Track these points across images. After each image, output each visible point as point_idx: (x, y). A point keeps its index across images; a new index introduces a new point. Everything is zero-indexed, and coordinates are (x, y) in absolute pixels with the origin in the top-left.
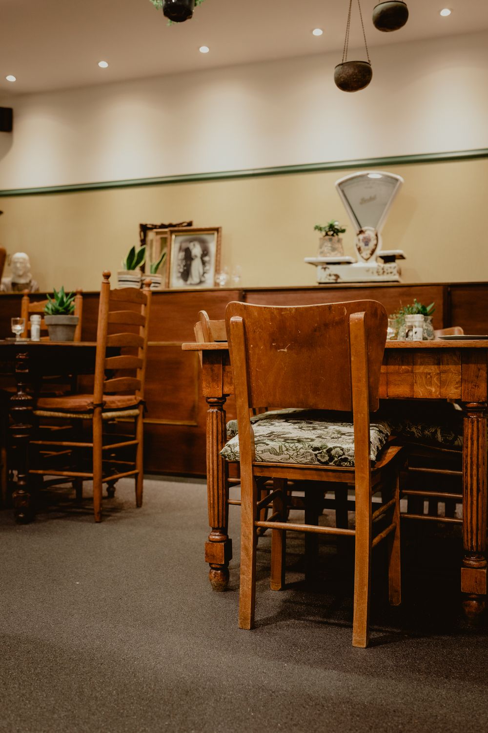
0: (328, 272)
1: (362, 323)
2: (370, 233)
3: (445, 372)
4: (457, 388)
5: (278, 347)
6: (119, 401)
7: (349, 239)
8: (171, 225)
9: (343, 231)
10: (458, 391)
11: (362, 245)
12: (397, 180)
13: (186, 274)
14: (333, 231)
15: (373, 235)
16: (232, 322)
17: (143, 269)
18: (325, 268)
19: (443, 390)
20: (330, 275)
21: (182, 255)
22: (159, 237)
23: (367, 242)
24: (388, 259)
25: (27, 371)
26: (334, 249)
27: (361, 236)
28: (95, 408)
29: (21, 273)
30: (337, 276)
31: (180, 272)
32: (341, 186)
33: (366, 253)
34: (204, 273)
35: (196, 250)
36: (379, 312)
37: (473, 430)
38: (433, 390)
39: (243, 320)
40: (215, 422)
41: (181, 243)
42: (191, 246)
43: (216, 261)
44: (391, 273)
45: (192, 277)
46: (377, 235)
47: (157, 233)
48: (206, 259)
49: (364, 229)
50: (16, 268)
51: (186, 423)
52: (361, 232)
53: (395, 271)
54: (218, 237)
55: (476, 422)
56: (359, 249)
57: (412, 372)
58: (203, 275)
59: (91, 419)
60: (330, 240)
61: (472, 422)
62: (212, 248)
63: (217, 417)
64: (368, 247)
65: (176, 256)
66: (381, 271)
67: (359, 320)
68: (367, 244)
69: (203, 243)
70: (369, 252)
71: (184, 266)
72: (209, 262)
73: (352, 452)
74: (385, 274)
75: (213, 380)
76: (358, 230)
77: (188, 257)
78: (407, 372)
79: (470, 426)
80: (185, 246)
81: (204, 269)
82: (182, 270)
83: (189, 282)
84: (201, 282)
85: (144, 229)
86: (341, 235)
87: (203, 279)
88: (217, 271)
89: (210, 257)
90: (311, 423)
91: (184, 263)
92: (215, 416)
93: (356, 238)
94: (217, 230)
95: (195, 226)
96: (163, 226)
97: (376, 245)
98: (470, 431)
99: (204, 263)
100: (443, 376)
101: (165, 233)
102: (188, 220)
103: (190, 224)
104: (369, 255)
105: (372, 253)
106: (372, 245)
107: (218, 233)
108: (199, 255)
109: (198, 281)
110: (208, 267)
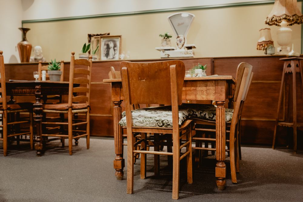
0: (165, 53)
1: (175, 69)
2: (182, 37)
3: (209, 89)
4: (213, 96)
5: (141, 79)
6: (79, 106)
7: (173, 40)
8: (101, 35)
9: (171, 37)
10: (214, 97)
11: (178, 42)
12: (192, 16)
13: (107, 55)
14: (167, 37)
16: (123, 69)
17: (89, 53)
18: (164, 52)
19: (208, 97)
21: (106, 47)
22: (96, 39)
23: (180, 41)
24: (189, 48)
25: (40, 93)
26: (167, 44)
27: (178, 39)
28: (69, 108)
29: (38, 54)
30: (169, 55)
32: (170, 19)
33: (180, 46)
34: (115, 54)
35: (111, 45)
36: (182, 65)
37: (220, 113)
38: (204, 97)
39: (127, 69)
40: (117, 111)
41: (105, 42)
42: (109, 43)
43: (120, 49)
44: (190, 54)
45: (110, 56)
46: (184, 39)
47: (95, 38)
48: (116, 48)
49: (179, 36)
50: (36, 53)
51: (108, 115)
52: (178, 37)
53: (192, 53)
54: (120, 40)
55: (221, 109)
56: (177, 44)
57: (196, 90)
58: (114, 55)
59: (67, 113)
60: (166, 40)
61: (219, 109)
62: (118, 44)
63: (118, 109)
64: (181, 43)
65: (103, 48)
66: (186, 53)
67: (174, 68)
69: (114, 42)
70: (182, 45)
71: (106, 51)
72: (117, 50)
73: (172, 122)
74: (188, 54)
75: (116, 94)
76: (177, 36)
77: (108, 48)
78: (194, 90)
79: (219, 111)
80: (107, 43)
82: (105, 53)
83: (108, 58)
84: (113, 58)
85: (90, 36)
86: (170, 38)
87: (114, 57)
88: (120, 53)
90: (156, 111)
91: (106, 50)
92: (117, 109)
93: (176, 40)
94: (120, 36)
95: (111, 35)
96: (98, 35)
97: (184, 42)
98: (219, 113)
99: (114, 50)
100: (208, 91)
101: (99, 38)
102: (108, 33)
103: (109, 34)
104: (181, 47)
105: (183, 46)
106: (182, 42)
107: (120, 38)
108: (113, 47)
109: (112, 57)
110: (116, 52)
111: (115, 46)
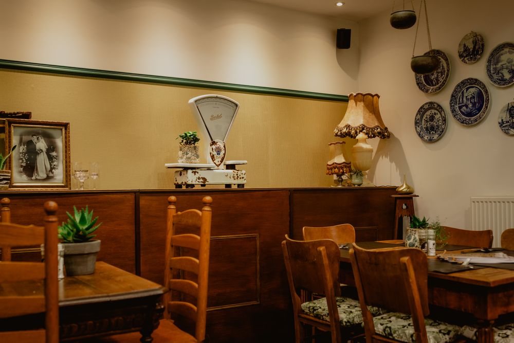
0: (197, 176)
2: (220, 144)
7: (204, 146)
9: (198, 140)
11: (215, 153)
12: (237, 105)
13: (30, 169)
15: (222, 147)
18: (195, 173)
20: (199, 178)
21: (23, 148)
23: (218, 151)
27: (214, 147)
30: (205, 179)
31: (22, 166)
32: (197, 103)
33: (217, 161)
34: (52, 169)
35: (41, 144)
41: (21, 136)
42: (34, 139)
43: (65, 157)
44: (243, 178)
45: (37, 172)
46: (224, 147)
48: (54, 154)
49: (216, 140)
52: (214, 143)
53: (245, 177)
54: (66, 133)
56: (213, 157)
62: (60, 143)
64: (219, 156)
66: (236, 176)
68: (218, 154)
69: (48, 137)
70: (220, 160)
71: (27, 160)
72: (57, 157)
74: (239, 178)
76: (210, 141)
77: (32, 152)
80: (26, 138)
81: (51, 165)
82: (24, 164)
83: (34, 178)
84: (48, 178)
87: (51, 175)
89: (57, 152)
91: (26, 157)
93: (210, 148)
94: (66, 126)
95: (33, 119)
97: (225, 154)
99: (51, 158)
102: (25, 111)
103: (27, 115)
104: (220, 162)
106: (223, 152)
107: (66, 129)
108: (44, 150)
109: (45, 176)
110: (55, 163)
111: (52, 148)
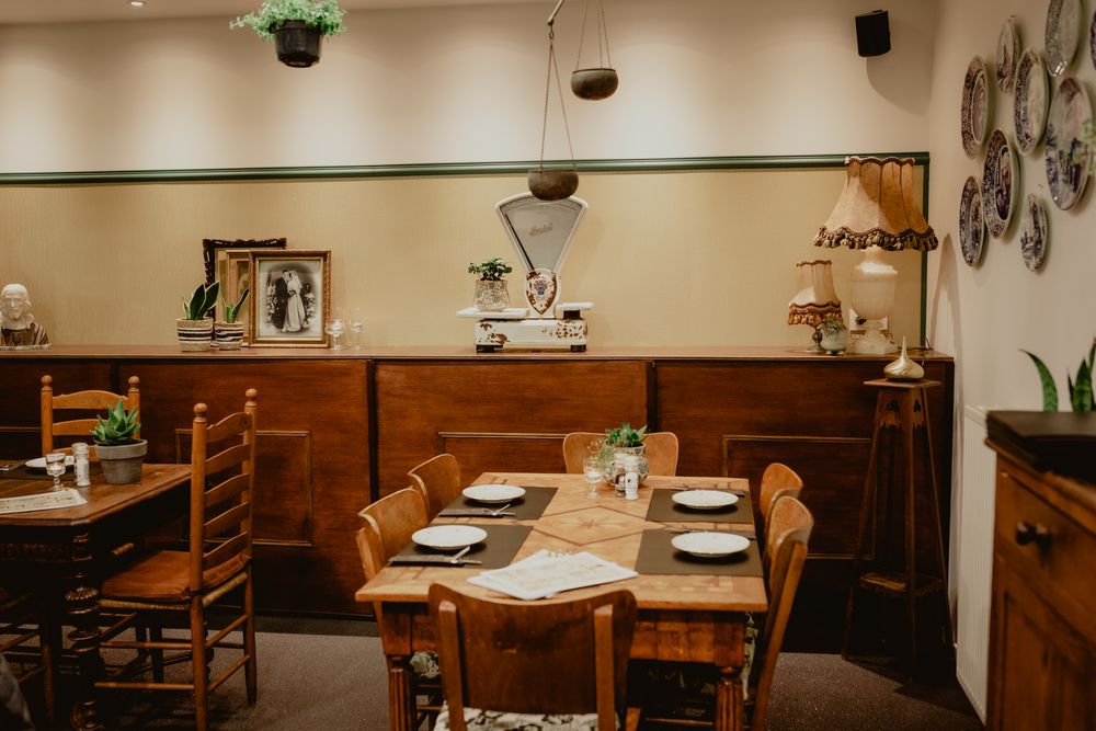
0: (490, 331)
2: (546, 277)
3: (694, 630)
4: (710, 650)
5: (503, 648)
7: (517, 280)
8: (251, 244)
9: (508, 270)
10: (711, 654)
11: (534, 291)
12: (580, 206)
13: (279, 318)
14: (493, 273)
15: (549, 279)
16: (442, 612)
17: (212, 314)
18: (486, 327)
19: (693, 652)
20: (493, 336)
21: (272, 289)
22: (234, 261)
23: (541, 289)
24: (572, 315)
25: (90, 558)
26: (497, 299)
27: (533, 281)
29: (17, 316)
30: (503, 338)
31: (270, 314)
32: (504, 209)
33: (541, 303)
34: (307, 317)
35: (294, 283)
36: (628, 601)
37: (734, 711)
38: (681, 652)
39: (458, 611)
40: (401, 686)
41: (270, 271)
42: (286, 276)
43: (324, 300)
44: (576, 335)
45: (289, 323)
46: (554, 280)
47: (232, 255)
48: (310, 296)
49: (537, 270)
50: (11, 309)
52: (533, 275)
53: (581, 333)
54: (325, 266)
55: (731, 692)
56: (531, 298)
57: (655, 629)
58: (306, 319)
60: (492, 286)
61: (728, 690)
62: (317, 279)
64: (541, 294)
65: (264, 291)
66: (563, 332)
67: (606, 617)
68: (541, 292)
69: (304, 273)
70: (545, 302)
71: (276, 306)
74: (568, 337)
75: (398, 634)
76: (528, 271)
77: (282, 293)
78: (649, 629)
79: (725, 694)
80: (276, 275)
81: (306, 312)
82: (272, 311)
83: (284, 330)
84: (302, 330)
85: (211, 247)
86: (505, 276)
87: (305, 325)
88: (327, 317)
89: (313, 293)
91: (275, 301)
92: (401, 678)
93: (526, 283)
94: (324, 255)
95: (289, 249)
96: (240, 244)
97: (554, 293)
98: (725, 701)
99: (306, 302)
100: (693, 635)
101: (246, 255)
102: (278, 237)
103: (282, 243)
104: (544, 307)
105: (548, 305)
106: (548, 293)
107: (325, 260)
108: (298, 291)
109: (298, 327)
110: (311, 309)
111: (307, 287)
